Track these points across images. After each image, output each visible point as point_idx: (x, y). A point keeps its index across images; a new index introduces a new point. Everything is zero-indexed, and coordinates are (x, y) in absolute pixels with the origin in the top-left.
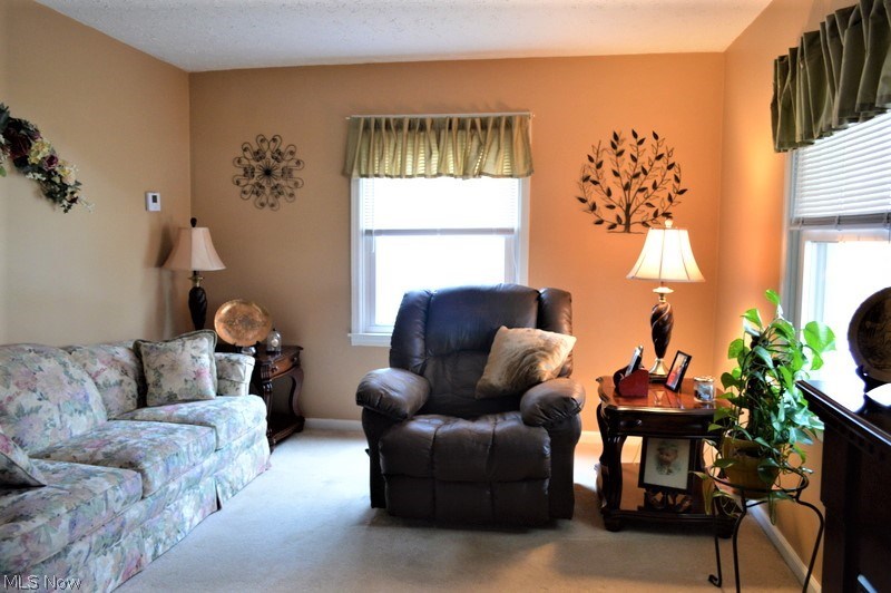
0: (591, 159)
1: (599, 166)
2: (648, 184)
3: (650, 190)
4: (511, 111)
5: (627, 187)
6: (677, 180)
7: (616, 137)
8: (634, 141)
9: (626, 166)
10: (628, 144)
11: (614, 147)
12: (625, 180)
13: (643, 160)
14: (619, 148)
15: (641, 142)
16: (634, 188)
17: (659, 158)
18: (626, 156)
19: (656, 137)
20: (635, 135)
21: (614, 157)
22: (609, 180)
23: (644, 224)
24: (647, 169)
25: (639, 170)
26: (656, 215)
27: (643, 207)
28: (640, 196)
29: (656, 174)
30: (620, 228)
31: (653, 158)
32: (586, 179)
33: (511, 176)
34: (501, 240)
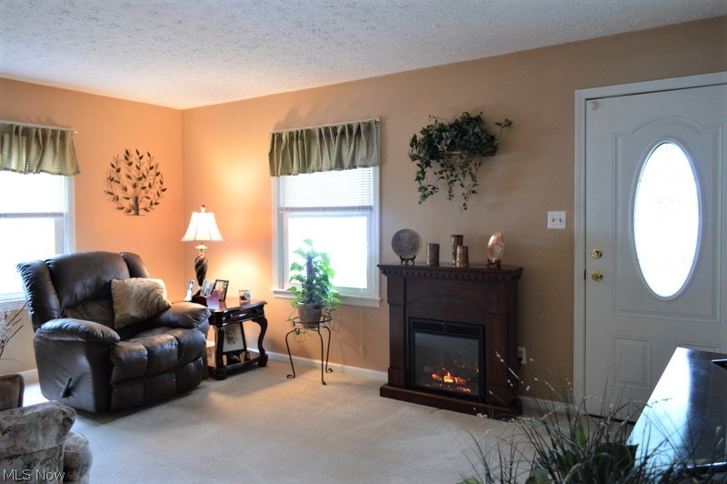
0: (113, 166)
1: (118, 171)
2: (146, 185)
3: (148, 188)
4: (56, 126)
5: (135, 186)
6: (162, 183)
7: (127, 152)
8: (137, 157)
9: (134, 172)
10: (134, 158)
11: (126, 158)
12: (134, 181)
13: (143, 169)
14: (130, 160)
15: (141, 158)
16: (140, 186)
17: (151, 168)
18: (134, 165)
19: (149, 155)
20: (138, 153)
21: (126, 165)
22: (125, 182)
23: (146, 210)
24: (145, 174)
25: (141, 175)
26: (151, 204)
27: (145, 199)
28: (143, 191)
29: (151, 177)
30: (133, 212)
31: (148, 168)
32: (112, 180)
33: (60, 174)
34: (51, 222)
